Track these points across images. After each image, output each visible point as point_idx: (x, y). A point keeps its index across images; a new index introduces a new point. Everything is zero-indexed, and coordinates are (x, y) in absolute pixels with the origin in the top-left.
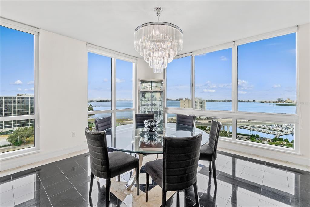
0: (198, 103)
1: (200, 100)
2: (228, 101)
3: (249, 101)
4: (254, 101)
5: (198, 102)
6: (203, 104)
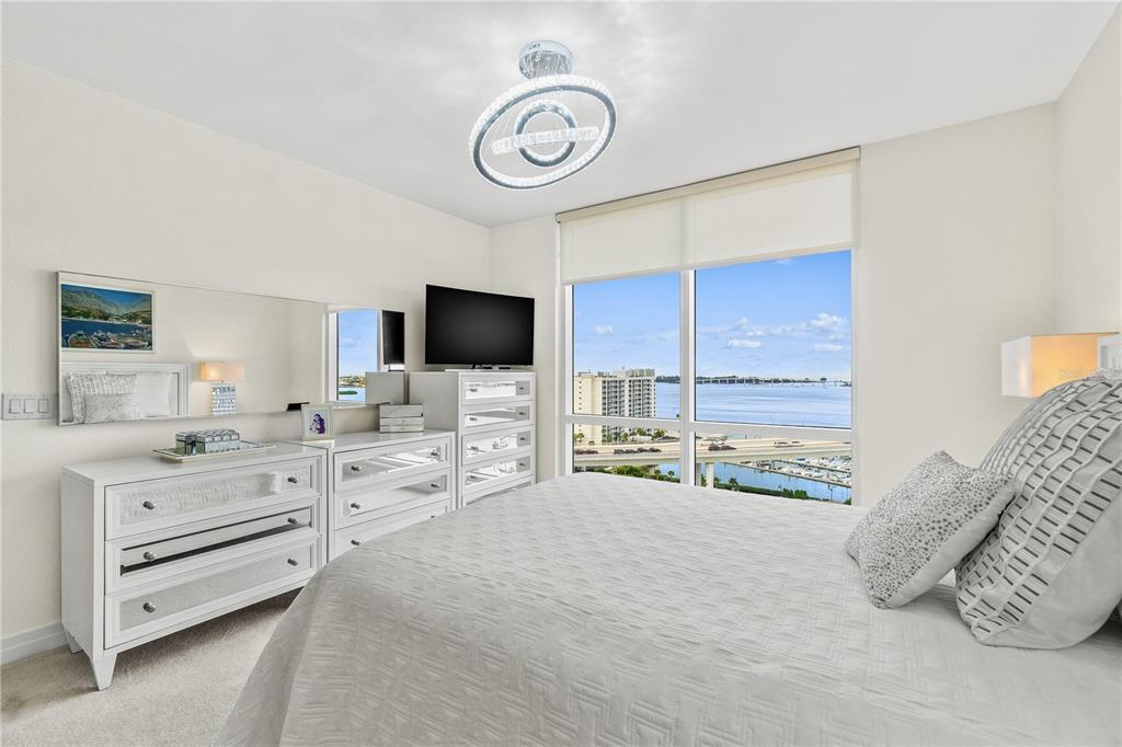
0: (626, 388)
1: (632, 379)
2: (741, 381)
3: (807, 381)
4: (824, 379)
5: (627, 385)
6: (646, 392)
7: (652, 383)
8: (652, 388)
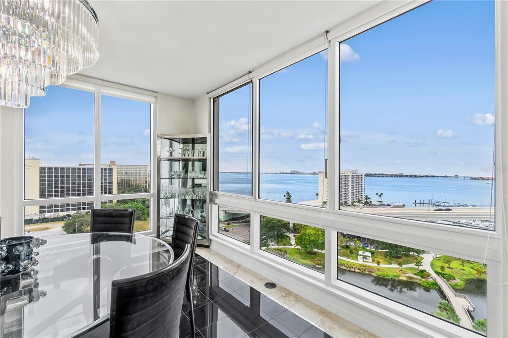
3: (446, 177)
5: (350, 178)
6: (360, 181)
7: (363, 177)
8: (363, 179)
